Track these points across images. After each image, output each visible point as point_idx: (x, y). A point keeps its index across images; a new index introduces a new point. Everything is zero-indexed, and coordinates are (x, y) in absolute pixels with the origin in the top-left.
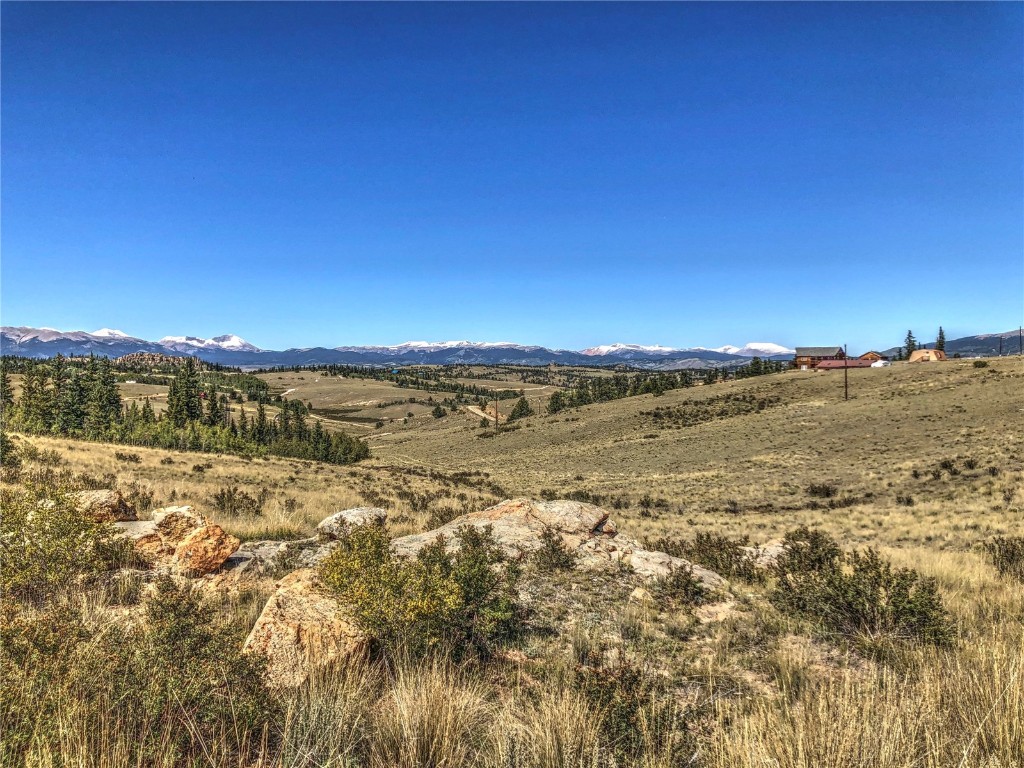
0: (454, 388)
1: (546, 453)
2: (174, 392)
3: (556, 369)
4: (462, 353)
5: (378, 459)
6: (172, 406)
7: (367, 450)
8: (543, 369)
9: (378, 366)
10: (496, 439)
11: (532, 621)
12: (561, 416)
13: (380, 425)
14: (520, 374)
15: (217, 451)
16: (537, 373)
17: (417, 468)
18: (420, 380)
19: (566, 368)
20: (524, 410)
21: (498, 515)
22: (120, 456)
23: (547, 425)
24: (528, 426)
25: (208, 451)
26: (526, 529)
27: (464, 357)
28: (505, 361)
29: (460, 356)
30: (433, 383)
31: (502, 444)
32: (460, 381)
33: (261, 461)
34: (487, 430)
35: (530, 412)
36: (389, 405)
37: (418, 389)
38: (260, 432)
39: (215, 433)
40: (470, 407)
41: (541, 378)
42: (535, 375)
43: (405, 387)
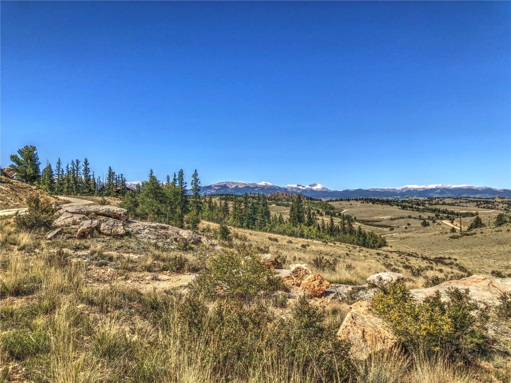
0: (434, 211)
1: (494, 250)
2: (292, 210)
3: (500, 200)
4: (438, 191)
5: (391, 247)
6: (291, 216)
7: (385, 242)
8: (490, 200)
9: (390, 198)
10: (461, 240)
11: (496, 347)
12: (504, 228)
13: (392, 229)
14: (475, 203)
15: (312, 238)
16: (487, 202)
17: (413, 253)
18: (414, 206)
19: (507, 200)
20: (478, 223)
21: (470, 283)
22: (270, 239)
23: (495, 233)
24: (482, 233)
25: (307, 238)
26: (488, 293)
27: (439, 193)
28: (465, 195)
29: (437, 193)
30: (421, 207)
31: (465, 243)
32: (438, 207)
33: (332, 244)
34: (455, 234)
35: (483, 225)
36: (397, 219)
37: (413, 210)
38: (331, 230)
39: (310, 230)
40: (444, 221)
41: (490, 205)
42: (486, 203)
43: (405, 210)
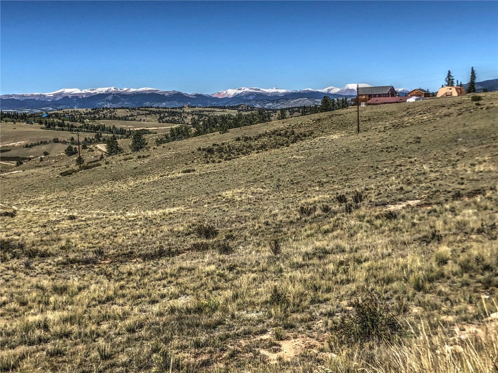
0: (96, 129)
3: (190, 110)
4: (110, 98)
8: (178, 110)
9: (27, 111)
13: (19, 163)
14: (158, 115)
16: (173, 114)
18: (66, 122)
19: (197, 109)
27: (112, 101)
28: (148, 104)
29: (108, 101)
30: (78, 124)
32: (102, 122)
36: (35, 145)
37: (63, 130)
40: (98, 146)
41: (176, 118)
42: (171, 115)
43: (51, 129)
